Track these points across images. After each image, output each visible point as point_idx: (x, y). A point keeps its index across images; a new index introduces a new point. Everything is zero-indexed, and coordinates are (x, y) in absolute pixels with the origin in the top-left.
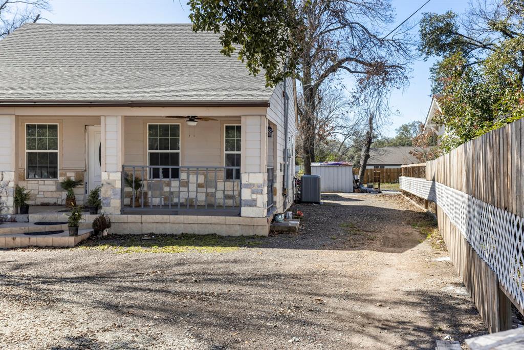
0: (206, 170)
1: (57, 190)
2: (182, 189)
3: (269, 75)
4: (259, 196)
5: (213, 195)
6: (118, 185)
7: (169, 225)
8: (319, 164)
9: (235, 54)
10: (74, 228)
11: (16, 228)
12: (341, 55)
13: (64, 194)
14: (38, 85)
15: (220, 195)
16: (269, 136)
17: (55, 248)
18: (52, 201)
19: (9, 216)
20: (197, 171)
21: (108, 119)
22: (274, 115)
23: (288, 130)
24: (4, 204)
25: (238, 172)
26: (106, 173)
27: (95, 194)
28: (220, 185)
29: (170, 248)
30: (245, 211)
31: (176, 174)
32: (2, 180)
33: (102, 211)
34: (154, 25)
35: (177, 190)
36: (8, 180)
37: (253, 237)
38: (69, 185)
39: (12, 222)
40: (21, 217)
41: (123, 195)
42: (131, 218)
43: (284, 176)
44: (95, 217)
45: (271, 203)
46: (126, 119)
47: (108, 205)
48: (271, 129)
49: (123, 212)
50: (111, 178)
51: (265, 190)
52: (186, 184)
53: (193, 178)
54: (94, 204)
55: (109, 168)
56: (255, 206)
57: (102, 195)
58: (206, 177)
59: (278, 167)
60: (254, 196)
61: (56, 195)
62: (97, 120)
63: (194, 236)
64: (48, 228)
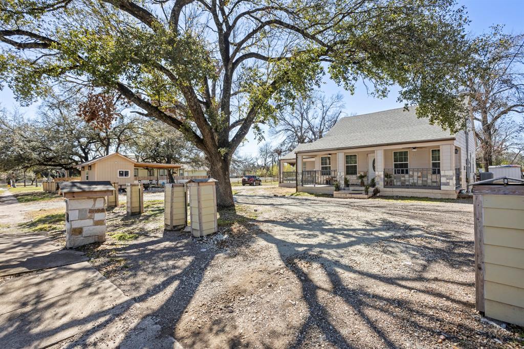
0: (422, 170)
1: (357, 179)
2: (411, 179)
3: (452, 131)
4: (451, 181)
5: (426, 181)
6: (382, 176)
8: (495, 167)
9: (436, 124)
10: (367, 193)
11: (346, 192)
12: (510, 104)
13: (360, 181)
14: (350, 141)
15: (429, 181)
16: (456, 153)
17: (360, 199)
18: (355, 183)
20: (418, 170)
21: (378, 151)
22: (458, 143)
23: (469, 149)
24: (342, 183)
25: (439, 170)
26: (377, 172)
27: (373, 180)
28: (430, 177)
29: (407, 201)
30: (443, 187)
31: (407, 172)
33: (376, 187)
34: (394, 110)
35: (408, 179)
36: (342, 175)
37: (448, 199)
38: (361, 177)
39: (344, 189)
40: (347, 188)
41: (384, 181)
42: (388, 189)
43: (467, 172)
44: (374, 189)
45: (458, 184)
46: (385, 151)
47: (379, 184)
48: (457, 150)
49: (384, 187)
50: (379, 174)
51: (454, 178)
52: (412, 176)
53: (416, 174)
54: (373, 184)
55: (378, 170)
56: (449, 185)
57: (376, 180)
58: (422, 173)
59: (463, 168)
60: (448, 181)
61: (357, 181)
62: (373, 152)
63: (417, 197)
64: (357, 192)
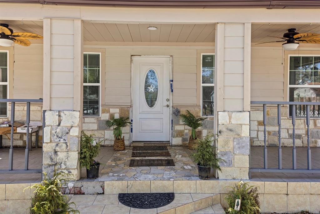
19: (71, 185)
24: (62, 165)
26: (226, 113)
32: (59, 125)
36: (69, 125)
39: (75, 194)
49: (252, 176)
50: (233, 122)
55: (229, 106)
61: (98, 134)
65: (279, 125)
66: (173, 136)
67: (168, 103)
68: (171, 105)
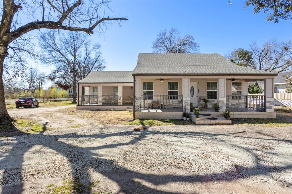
6: (225, 102)
7: (242, 115)
19: (189, 112)
30: (267, 110)
32: (186, 100)
33: (220, 111)
47: (222, 108)
56: (271, 108)
57: (220, 105)
60: (271, 105)
65: (229, 102)
66: (199, 105)
67: (197, 96)
68: (198, 96)
